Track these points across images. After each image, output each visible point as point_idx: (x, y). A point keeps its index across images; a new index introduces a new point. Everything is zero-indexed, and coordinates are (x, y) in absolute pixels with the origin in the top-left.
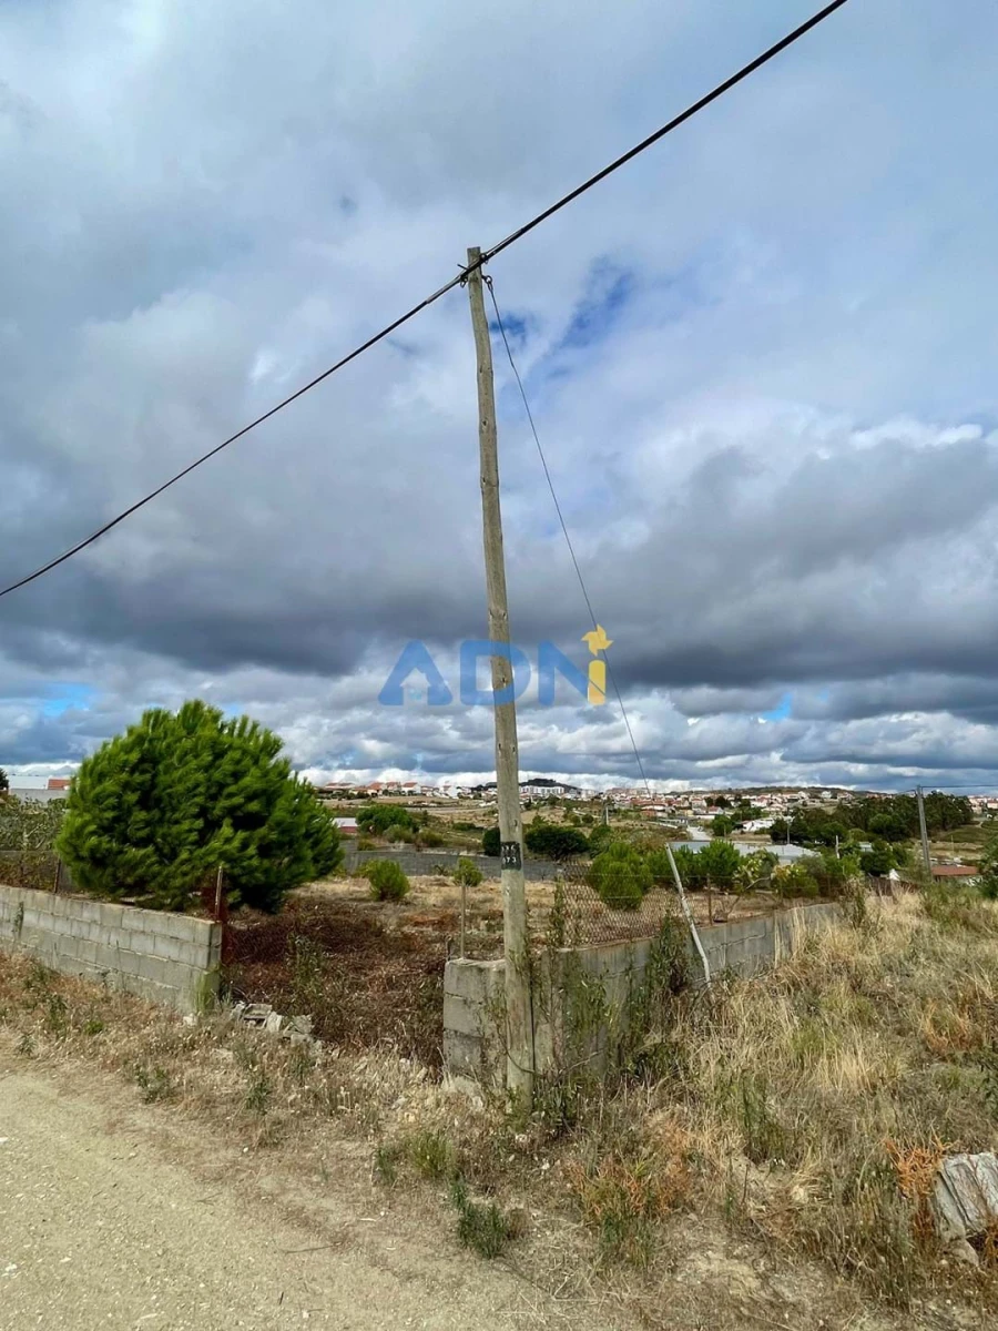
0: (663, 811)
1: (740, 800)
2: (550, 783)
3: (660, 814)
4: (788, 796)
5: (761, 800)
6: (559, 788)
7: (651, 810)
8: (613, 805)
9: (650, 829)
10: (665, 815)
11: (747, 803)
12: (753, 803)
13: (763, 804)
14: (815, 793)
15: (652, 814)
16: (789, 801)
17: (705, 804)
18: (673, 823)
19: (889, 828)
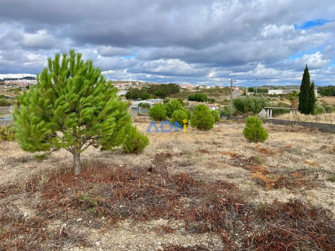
4: (126, 84)
5: (117, 85)
13: (118, 86)
14: (134, 83)
19: (161, 94)
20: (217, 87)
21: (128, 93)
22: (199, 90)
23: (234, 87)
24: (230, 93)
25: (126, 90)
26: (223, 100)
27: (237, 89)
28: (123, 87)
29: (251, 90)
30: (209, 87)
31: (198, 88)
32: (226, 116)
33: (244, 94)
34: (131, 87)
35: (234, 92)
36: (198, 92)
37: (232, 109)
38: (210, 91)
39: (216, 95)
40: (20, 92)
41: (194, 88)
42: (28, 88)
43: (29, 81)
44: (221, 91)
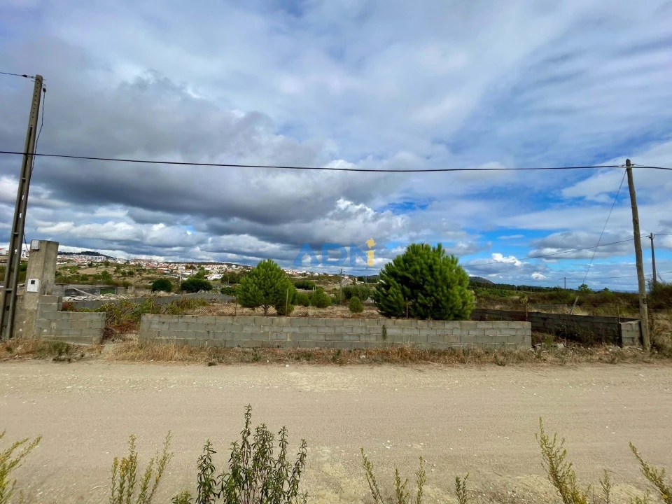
0: (168, 270)
2: (97, 254)
3: (166, 272)
10: (168, 272)
11: (203, 269)
13: (209, 269)
15: (162, 271)
16: (220, 268)
17: (184, 268)
20: (325, 274)
21: (224, 277)
22: (306, 277)
23: (344, 275)
24: (340, 281)
25: (219, 273)
26: (331, 289)
27: (346, 277)
28: (216, 270)
29: (360, 279)
30: (317, 274)
31: (305, 274)
32: (336, 302)
33: (354, 283)
34: (226, 270)
35: (343, 280)
36: (305, 279)
37: (342, 296)
38: (319, 278)
39: (325, 283)
40: (78, 271)
41: (300, 275)
42: (90, 266)
43: (90, 257)
44: (330, 279)
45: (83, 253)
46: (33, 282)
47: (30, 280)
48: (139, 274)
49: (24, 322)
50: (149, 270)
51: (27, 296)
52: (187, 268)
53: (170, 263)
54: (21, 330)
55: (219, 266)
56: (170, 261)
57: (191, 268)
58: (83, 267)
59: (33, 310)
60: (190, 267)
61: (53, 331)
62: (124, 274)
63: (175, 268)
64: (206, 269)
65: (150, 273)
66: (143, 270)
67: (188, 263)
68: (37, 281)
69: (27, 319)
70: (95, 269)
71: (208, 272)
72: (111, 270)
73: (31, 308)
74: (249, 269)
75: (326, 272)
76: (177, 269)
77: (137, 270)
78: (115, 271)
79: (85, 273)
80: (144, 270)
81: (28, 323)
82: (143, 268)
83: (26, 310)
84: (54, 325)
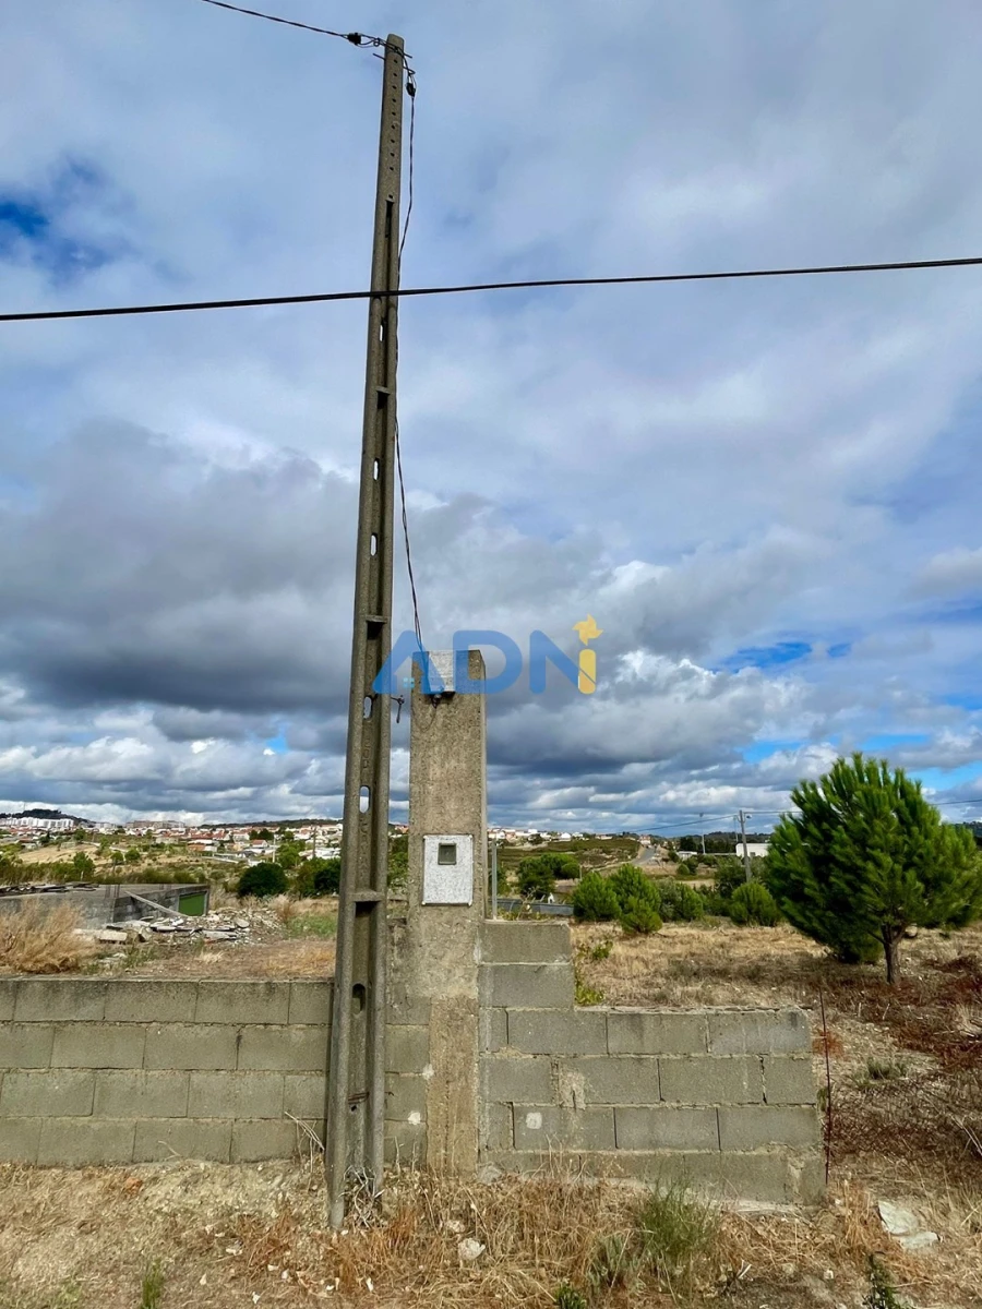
0: (212, 845)
1: (284, 833)
2: (55, 815)
3: (208, 849)
5: (304, 832)
6: (67, 820)
7: (199, 844)
8: (155, 839)
9: (209, 865)
10: (214, 849)
11: (290, 836)
12: (296, 835)
13: (306, 837)
15: (200, 848)
16: (329, 833)
17: (247, 837)
18: (232, 858)
20: (588, 835)
22: (542, 846)
23: (637, 836)
25: (328, 846)
27: (647, 842)
28: (320, 838)
29: (686, 845)
30: (566, 836)
31: (537, 839)
35: (643, 849)
38: (575, 845)
39: (596, 860)
40: (21, 857)
41: (525, 840)
42: (46, 842)
43: (40, 822)
44: (605, 847)
45: (27, 814)
46: (447, 853)
47: (432, 845)
48: (150, 856)
49: (428, 1073)
50: (171, 846)
51: (423, 924)
52: (254, 836)
53: (214, 828)
54: (415, 1118)
55: (326, 828)
56: (216, 822)
57: (266, 836)
58: (29, 846)
59: (462, 1000)
60: (261, 834)
61: (575, 1122)
62: (117, 857)
63: (227, 838)
64: (299, 836)
65: (174, 852)
66: (158, 846)
67: (254, 825)
68: (465, 848)
69: (441, 1052)
70: (54, 849)
71: (302, 845)
72: (90, 850)
73: (453, 991)
74: (399, 832)
75: (590, 831)
76: (231, 841)
77: (146, 849)
78: (99, 853)
79: (34, 860)
80: (160, 847)
81: (445, 1077)
82: (158, 841)
83: (427, 1003)
84: (574, 1083)
